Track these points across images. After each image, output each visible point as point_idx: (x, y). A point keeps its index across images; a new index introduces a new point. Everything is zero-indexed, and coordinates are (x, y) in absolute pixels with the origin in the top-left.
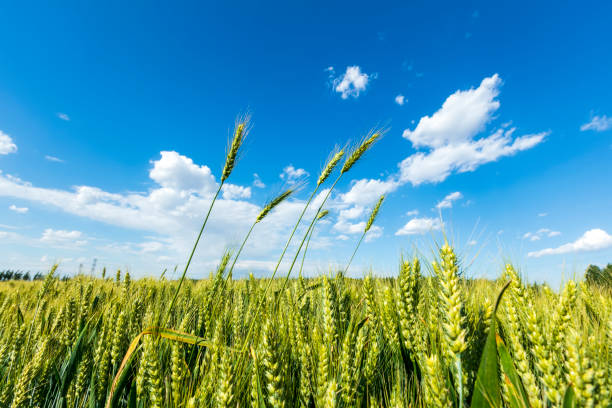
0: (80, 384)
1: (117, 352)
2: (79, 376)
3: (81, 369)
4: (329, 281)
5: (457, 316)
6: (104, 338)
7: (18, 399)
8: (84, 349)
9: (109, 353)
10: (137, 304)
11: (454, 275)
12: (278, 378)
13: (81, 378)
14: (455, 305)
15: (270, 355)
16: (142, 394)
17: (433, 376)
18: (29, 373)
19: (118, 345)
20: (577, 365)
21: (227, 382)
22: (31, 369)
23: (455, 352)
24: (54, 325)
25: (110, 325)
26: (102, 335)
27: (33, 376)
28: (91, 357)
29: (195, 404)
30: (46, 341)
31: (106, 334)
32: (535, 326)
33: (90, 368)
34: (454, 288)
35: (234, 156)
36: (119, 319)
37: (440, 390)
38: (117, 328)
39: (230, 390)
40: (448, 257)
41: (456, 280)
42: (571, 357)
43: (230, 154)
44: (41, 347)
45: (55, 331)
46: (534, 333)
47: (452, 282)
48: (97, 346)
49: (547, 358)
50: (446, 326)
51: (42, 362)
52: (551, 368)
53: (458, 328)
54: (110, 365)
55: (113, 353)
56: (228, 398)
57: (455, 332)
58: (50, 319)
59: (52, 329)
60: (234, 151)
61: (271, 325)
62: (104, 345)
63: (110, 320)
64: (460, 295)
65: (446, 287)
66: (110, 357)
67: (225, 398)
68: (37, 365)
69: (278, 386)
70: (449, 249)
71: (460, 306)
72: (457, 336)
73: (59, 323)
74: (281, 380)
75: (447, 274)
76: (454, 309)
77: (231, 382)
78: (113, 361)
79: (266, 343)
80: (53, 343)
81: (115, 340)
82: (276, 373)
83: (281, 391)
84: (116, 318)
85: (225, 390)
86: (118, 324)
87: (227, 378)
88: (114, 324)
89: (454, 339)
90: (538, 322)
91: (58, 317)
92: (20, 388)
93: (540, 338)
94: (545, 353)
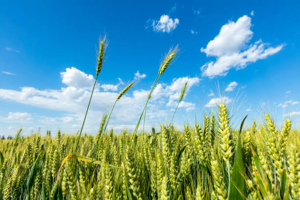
0: (37, 188)
1: (55, 170)
2: (36, 184)
3: (37, 180)
4: (165, 128)
5: (227, 140)
6: (47, 164)
7: (6, 196)
8: (37, 170)
9: (51, 172)
10: (63, 145)
11: (225, 119)
12: (135, 176)
13: (37, 185)
14: (226, 134)
15: (129, 164)
16: (65, 191)
17: (215, 171)
18: (11, 184)
19: (55, 167)
20: (293, 162)
21: (109, 180)
22: (11, 181)
23: (226, 158)
24: (22, 160)
25: (50, 157)
26: (46, 162)
27: (12, 185)
28: (41, 174)
29: (94, 191)
30: (18, 167)
31: (48, 162)
32: (272, 144)
33: (41, 179)
34: (226, 126)
35: (101, 60)
36: (54, 154)
37: (218, 178)
38: (54, 159)
39: (110, 184)
40: (223, 110)
41: (227, 122)
42: (291, 158)
43: (99, 60)
44: (16, 170)
45: (22, 162)
46: (272, 148)
47: (225, 123)
48: (44, 168)
49: (279, 160)
50: (222, 145)
51: (17, 178)
52: (280, 165)
53: (228, 146)
54: (52, 177)
55: (52, 171)
56: (110, 188)
57: (226, 148)
58: (19, 156)
59: (21, 162)
60: (101, 57)
61: (129, 149)
62: (47, 167)
63: (50, 155)
64: (229, 129)
65: (221, 125)
66: (51, 174)
67: (108, 188)
68: (14, 179)
69: (135, 180)
70: (223, 106)
71: (229, 134)
72: (227, 150)
73: (24, 158)
74: (136, 177)
75: (222, 119)
76: (226, 136)
77: (111, 180)
78: (53, 175)
79: (127, 158)
80: (21, 168)
81: (53, 165)
82: (133, 173)
83: (136, 182)
84: (53, 153)
85: (108, 184)
86: (54, 156)
87: (109, 178)
88: (52, 156)
89: (225, 151)
90: (274, 142)
91: (23, 155)
92: (6, 191)
93: (275, 150)
94: (277, 157)
